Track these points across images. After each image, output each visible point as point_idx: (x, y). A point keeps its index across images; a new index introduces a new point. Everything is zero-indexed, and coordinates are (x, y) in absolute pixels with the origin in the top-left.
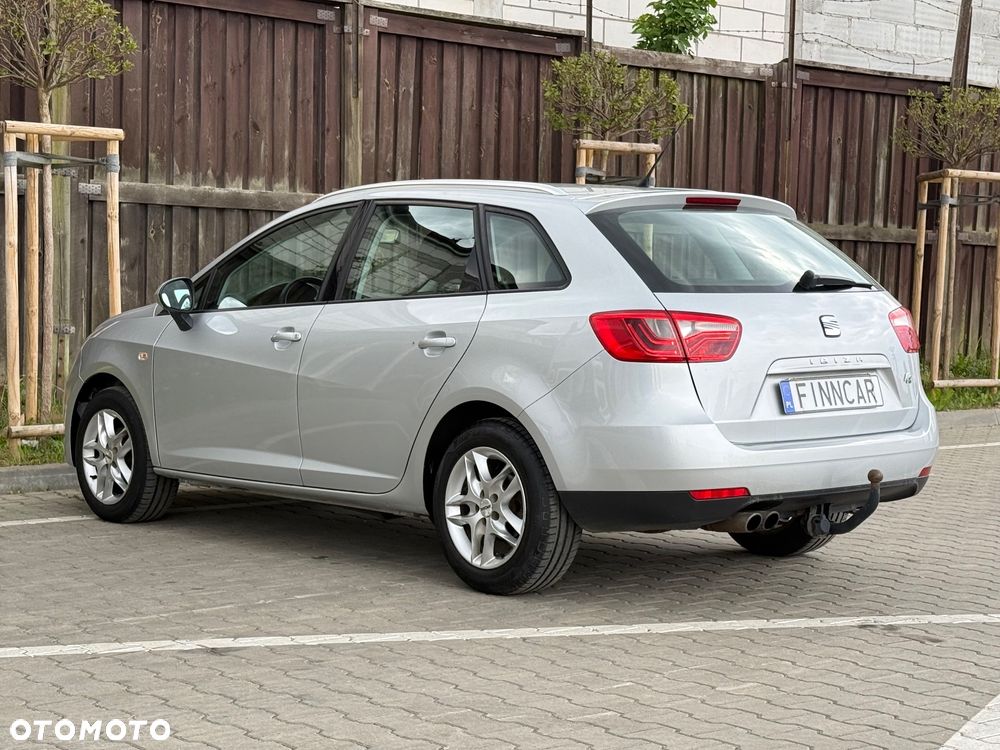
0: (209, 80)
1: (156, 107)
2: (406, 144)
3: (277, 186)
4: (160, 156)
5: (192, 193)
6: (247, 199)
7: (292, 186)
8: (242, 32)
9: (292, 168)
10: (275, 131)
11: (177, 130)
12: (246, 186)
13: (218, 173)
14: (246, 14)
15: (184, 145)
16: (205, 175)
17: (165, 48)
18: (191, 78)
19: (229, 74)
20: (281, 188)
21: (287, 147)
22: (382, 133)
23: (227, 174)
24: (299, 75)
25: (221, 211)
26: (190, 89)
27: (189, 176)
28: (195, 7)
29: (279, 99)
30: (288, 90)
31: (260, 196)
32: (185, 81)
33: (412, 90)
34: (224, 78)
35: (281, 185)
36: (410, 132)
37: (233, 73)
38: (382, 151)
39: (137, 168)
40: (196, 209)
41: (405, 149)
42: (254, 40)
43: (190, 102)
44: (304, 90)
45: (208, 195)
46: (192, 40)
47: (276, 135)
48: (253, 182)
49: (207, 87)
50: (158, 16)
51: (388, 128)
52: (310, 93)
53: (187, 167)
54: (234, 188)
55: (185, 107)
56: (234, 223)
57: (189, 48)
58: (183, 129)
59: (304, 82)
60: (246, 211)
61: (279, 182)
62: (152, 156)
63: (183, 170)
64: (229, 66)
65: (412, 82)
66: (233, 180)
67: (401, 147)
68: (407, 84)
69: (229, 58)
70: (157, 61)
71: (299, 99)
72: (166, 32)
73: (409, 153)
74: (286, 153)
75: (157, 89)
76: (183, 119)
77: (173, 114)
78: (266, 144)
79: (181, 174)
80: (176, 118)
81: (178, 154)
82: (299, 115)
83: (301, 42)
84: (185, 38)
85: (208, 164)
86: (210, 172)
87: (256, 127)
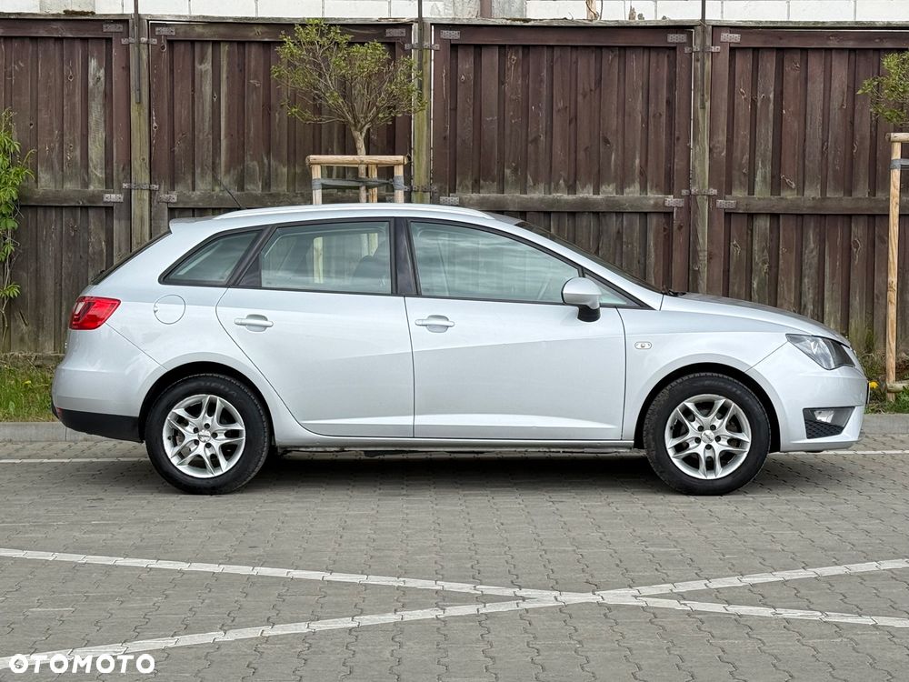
0: (561, 105)
1: (511, 131)
2: (766, 145)
3: (627, 190)
4: (515, 170)
5: (542, 201)
6: (595, 203)
7: (644, 189)
8: (593, 61)
9: (643, 174)
10: (626, 143)
11: (531, 148)
12: (597, 192)
13: (571, 183)
14: (596, 47)
15: (537, 161)
16: (558, 184)
17: (520, 82)
18: (544, 105)
19: (580, 98)
20: (631, 192)
21: (638, 156)
22: (737, 137)
23: (578, 182)
24: (652, 92)
25: (573, 214)
26: (543, 115)
27: (542, 186)
28: (548, 46)
29: (630, 116)
30: (639, 106)
31: (607, 200)
32: (538, 108)
33: (772, 96)
34: (576, 102)
35: (632, 189)
36: (770, 134)
37: (584, 97)
38: (737, 154)
39: (493, 182)
40: (548, 214)
41: (766, 150)
42: (605, 67)
43: (542, 125)
44: (657, 105)
45: (558, 201)
46: (544, 73)
47: (626, 146)
48: (603, 188)
49: (559, 110)
50: (513, 57)
51: (743, 133)
52: (663, 108)
53: (540, 179)
54: (586, 193)
55: (538, 129)
56: (585, 224)
57: (542, 81)
58: (537, 148)
59: (657, 99)
60: (596, 214)
61: (629, 187)
62: (508, 172)
63: (536, 182)
64: (580, 91)
65: (772, 89)
66: (584, 186)
67: (760, 149)
68: (766, 91)
69: (580, 86)
70: (512, 94)
71: (651, 114)
72: (520, 69)
73: (769, 154)
74: (637, 161)
75: (512, 117)
76: (536, 140)
77: (527, 136)
78: (617, 156)
79: (535, 185)
80: (530, 139)
81: (531, 167)
82: (651, 127)
83: (653, 65)
84: (538, 73)
85: (560, 176)
86: (561, 182)
87: (607, 141)
